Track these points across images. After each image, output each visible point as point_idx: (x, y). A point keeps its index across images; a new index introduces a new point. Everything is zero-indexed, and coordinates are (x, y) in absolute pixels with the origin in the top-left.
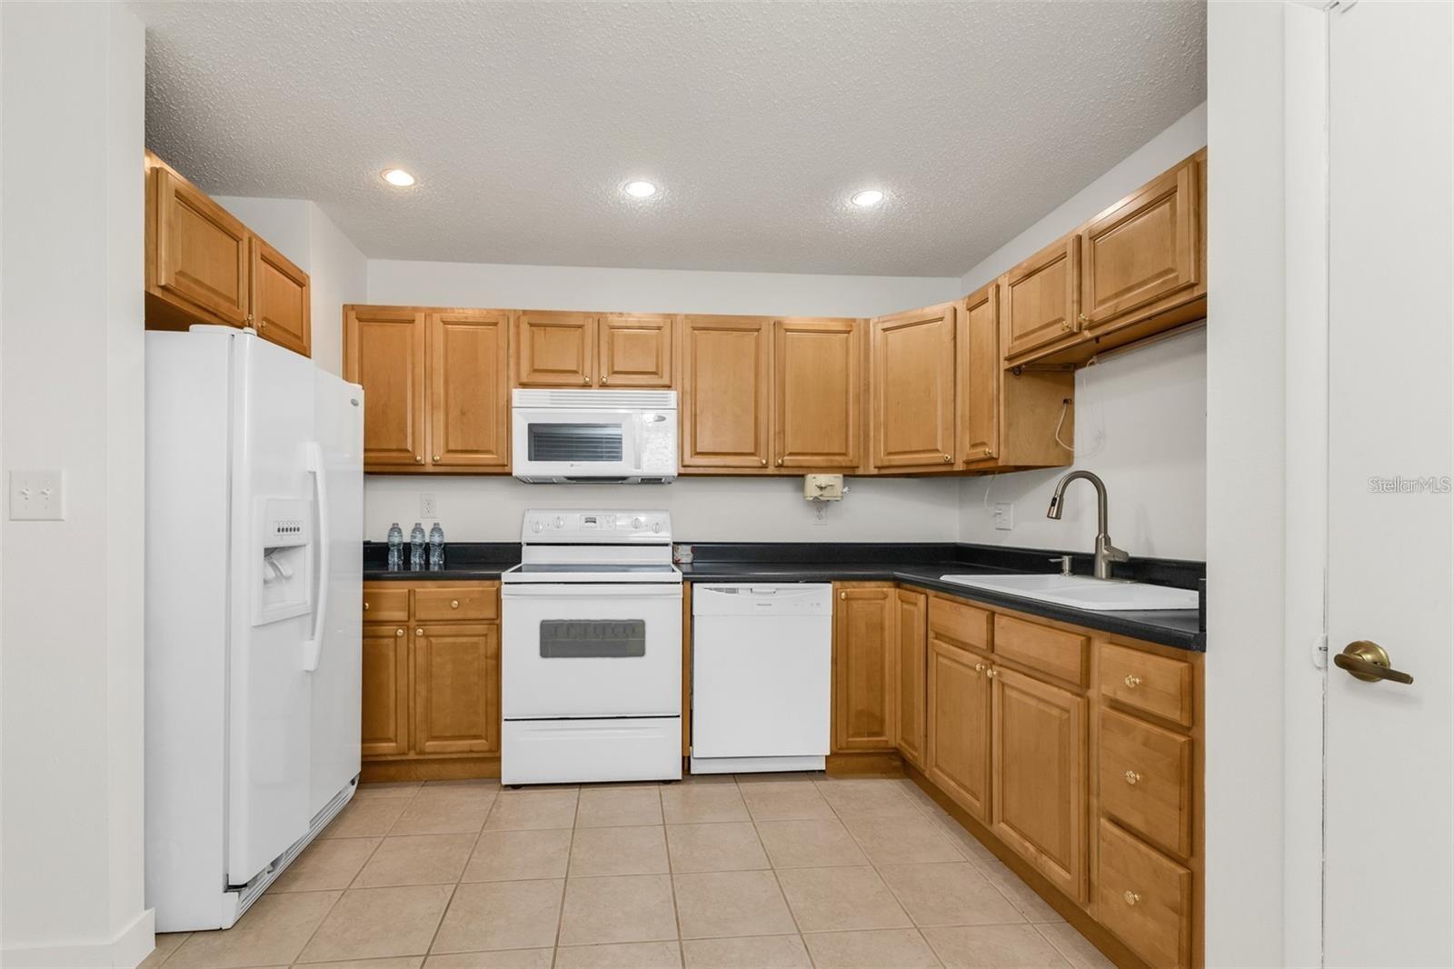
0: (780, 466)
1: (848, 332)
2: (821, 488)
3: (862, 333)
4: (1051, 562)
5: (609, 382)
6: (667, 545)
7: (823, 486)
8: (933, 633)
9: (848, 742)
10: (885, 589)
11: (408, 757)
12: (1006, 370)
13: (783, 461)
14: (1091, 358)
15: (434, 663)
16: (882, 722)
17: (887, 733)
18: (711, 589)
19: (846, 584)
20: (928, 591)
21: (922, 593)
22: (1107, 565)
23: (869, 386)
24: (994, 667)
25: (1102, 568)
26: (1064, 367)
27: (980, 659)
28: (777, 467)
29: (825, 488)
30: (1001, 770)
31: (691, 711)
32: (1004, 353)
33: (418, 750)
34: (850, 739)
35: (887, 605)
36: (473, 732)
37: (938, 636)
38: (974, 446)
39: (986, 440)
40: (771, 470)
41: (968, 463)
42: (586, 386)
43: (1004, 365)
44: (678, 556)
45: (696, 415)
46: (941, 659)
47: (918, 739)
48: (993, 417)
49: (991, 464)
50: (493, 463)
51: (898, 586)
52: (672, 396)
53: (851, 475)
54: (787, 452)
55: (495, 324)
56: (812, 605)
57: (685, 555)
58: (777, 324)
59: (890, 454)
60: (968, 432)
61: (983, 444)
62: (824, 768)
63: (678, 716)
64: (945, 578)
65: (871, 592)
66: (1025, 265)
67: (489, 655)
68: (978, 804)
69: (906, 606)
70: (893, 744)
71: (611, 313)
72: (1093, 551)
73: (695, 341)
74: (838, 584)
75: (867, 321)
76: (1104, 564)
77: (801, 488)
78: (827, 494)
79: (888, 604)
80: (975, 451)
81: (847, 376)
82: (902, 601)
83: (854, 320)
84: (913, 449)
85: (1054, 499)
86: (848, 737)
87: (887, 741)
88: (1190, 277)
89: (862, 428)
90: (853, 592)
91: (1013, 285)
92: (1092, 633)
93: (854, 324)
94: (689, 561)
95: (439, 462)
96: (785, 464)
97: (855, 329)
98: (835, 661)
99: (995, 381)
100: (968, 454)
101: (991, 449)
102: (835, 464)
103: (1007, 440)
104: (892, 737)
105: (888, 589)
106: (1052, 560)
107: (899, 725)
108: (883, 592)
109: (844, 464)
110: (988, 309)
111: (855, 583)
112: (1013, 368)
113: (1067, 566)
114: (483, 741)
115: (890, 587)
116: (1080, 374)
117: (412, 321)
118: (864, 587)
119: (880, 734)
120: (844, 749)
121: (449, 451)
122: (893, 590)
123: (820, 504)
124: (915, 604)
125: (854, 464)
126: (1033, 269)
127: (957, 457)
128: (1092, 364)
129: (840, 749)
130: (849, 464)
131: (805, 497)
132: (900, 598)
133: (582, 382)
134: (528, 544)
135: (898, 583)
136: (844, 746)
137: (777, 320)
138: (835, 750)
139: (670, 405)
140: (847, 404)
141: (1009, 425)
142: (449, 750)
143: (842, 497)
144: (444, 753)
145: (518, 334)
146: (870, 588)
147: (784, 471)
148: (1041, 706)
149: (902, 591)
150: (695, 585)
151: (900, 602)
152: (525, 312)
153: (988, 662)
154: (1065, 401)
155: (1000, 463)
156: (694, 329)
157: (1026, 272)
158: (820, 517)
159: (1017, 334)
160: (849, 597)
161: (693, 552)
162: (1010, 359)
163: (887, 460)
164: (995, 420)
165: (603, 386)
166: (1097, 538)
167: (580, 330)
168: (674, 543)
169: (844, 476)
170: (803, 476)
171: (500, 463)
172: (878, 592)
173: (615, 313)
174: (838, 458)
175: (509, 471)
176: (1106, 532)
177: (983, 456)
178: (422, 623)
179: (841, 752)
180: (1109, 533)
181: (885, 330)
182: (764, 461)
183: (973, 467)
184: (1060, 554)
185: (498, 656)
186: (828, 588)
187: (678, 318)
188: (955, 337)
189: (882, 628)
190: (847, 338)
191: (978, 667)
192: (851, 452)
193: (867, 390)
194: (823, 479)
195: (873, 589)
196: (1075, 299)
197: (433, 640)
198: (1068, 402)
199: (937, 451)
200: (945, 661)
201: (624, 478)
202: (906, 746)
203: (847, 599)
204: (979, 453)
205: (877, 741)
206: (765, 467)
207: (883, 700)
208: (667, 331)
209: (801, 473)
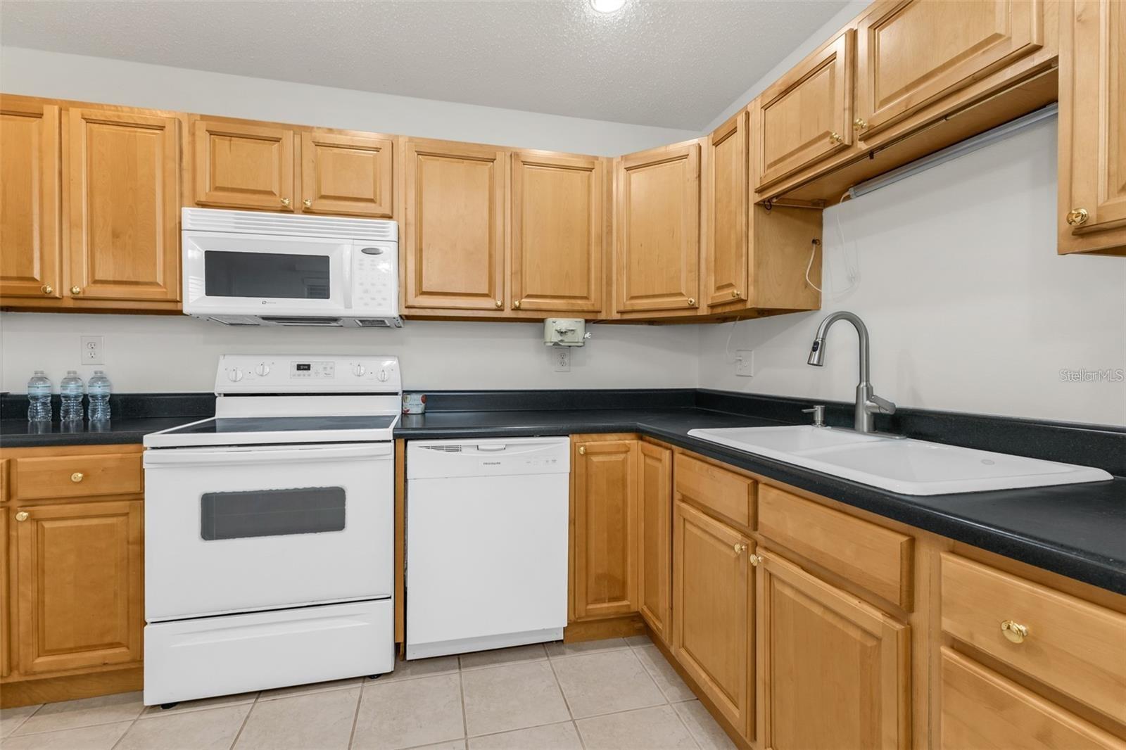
0: (517, 309)
1: (591, 170)
2: (561, 333)
3: (605, 172)
4: (803, 413)
5: (315, 208)
6: (396, 394)
7: (563, 331)
8: (678, 496)
9: (586, 610)
10: (627, 442)
11: (10, 680)
12: (757, 204)
13: (520, 304)
14: (847, 190)
15: (47, 555)
16: (624, 584)
17: (629, 598)
18: (428, 448)
19: (585, 437)
20: (674, 447)
21: (667, 448)
22: (869, 417)
23: (612, 226)
24: (759, 550)
25: (864, 419)
26: (814, 204)
27: (739, 536)
28: (512, 310)
29: (566, 332)
30: (768, 682)
31: (405, 589)
32: (755, 183)
33: (22, 671)
34: (590, 607)
35: (629, 457)
36: (108, 639)
37: (684, 499)
38: (719, 288)
39: (733, 282)
40: (507, 313)
41: (712, 307)
42: (285, 210)
43: (755, 198)
44: (407, 406)
45: (421, 250)
46: (688, 526)
47: (663, 604)
48: (742, 256)
49: (739, 307)
50: (158, 297)
51: (641, 439)
52: (391, 226)
53: (593, 320)
54: (524, 294)
55: (162, 128)
56: (547, 461)
57: (416, 405)
58: (515, 156)
59: (633, 298)
60: (713, 275)
61: (730, 285)
62: (562, 638)
63: (390, 598)
64: (694, 433)
65: (611, 445)
66: (780, 82)
67: (131, 539)
68: (736, 713)
69: (649, 461)
70: (634, 608)
71: (318, 128)
72: (853, 401)
73: (419, 168)
74: (576, 438)
75: (610, 160)
76: (865, 416)
77: (542, 334)
78: (568, 339)
79: (631, 457)
80: (721, 293)
81: (589, 216)
82: (645, 455)
83: (596, 158)
84: (657, 293)
85: (816, 344)
86: (587, 604)
87: (628, 606)
88: (1031, 38)
89: (604, 270)
90: (591, 446)
91: (766, 107)
92: (918, 532)
93: (596, 162)
94: (420, 411)
95: (81, 295)
96: (522, 307)
97: (597, 166)
98: (572, 522)
99: (744, 216)
100: (712, 298)
101: (740, 291)
102: (576, 308)
103: (756, 281)
104: (633, 601)
105: (629, 441)
106: (805, 411)
107: (642, 587)
108: (625, 445)
109: (585, 309)
110: (738, 140)
111: (595, 436)
112: (764, 201)
113: (819, 417)
114: (123, 650)
115: (633, 439)
116: (829, 213)
117: (40, 116)
118: (605, 441)
119: (622, 597)
120: (583, 618)
121: (96, 282)
122: (635, 441)
123: (561, 349)
124: (660, 460)
125: (596, 308)
126: (791, 82)
127: (701, 300)
128: (848, 198)
129: (577, 619)
130: (591, 308)
131: (545, 343)
132: (642, 452)
133: (279, 206)
134: (226, 395)
135: (641, 434)
136: (583, 614)
137: (514, 151)
138: (573, 618)
139: (388, 236)
140: (589, 244)
141: (758, 264)
142: (71, 666)
143: (584, 343)
144: (65, 670)
145: (193, 143)
146: (611, 440)
147: (521, 315)
148: (830, 618)
149: (646, 444)
150: (409, 443)
151: (642, 456)
152: (203, 117)
153: (749, 542)
154: (814, 241)
155: (749, 305)
156: (419, 153)
157: (783, 88)
158: (563, 364)
159: (771, 160)
160: (588, 451)
161: (423, 402)
162: (760, 191)
163: (630, 305)
164: (744, 259)
165: (308, 211)
166: (858, 388)
167: (277, 145)
168: (404, 392)
169: (587, 321)
170: (542, 321)
171: (169, 297)
172: (619, 445)
173: (323, 128)
174: (579, 302)
175: (179, 308)
176: (867, 381)
177: (730, 298)
178: (29, 503)
179: (579, 621)
180: (872, 382)
181: (628, 169)
182: (499, 303)
183: (719, 310)
184: (811, 403)
185: (141, 541)
186: (565, 442)
187: (401, 139)
188: (699, 176)
189: (624, 486)
190: (589, 177)
191: (737, 547)
192: (593, 296)
193: (610, 232)
194: (563, 323)
195: (614, 442)
196: (847, 105)
197: (47, 525)
198: (817, 242)
199: (681, 294)
200: (695, 530)
201: (335, 319)
202: (650, 614)
203: (586, 454)
204: (726, 295)
205: (618, 606)
206: (500, 309)
207: (624, 560)
208: (386, 153)
209: (540, 317)
